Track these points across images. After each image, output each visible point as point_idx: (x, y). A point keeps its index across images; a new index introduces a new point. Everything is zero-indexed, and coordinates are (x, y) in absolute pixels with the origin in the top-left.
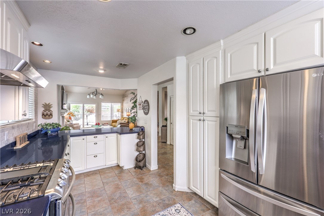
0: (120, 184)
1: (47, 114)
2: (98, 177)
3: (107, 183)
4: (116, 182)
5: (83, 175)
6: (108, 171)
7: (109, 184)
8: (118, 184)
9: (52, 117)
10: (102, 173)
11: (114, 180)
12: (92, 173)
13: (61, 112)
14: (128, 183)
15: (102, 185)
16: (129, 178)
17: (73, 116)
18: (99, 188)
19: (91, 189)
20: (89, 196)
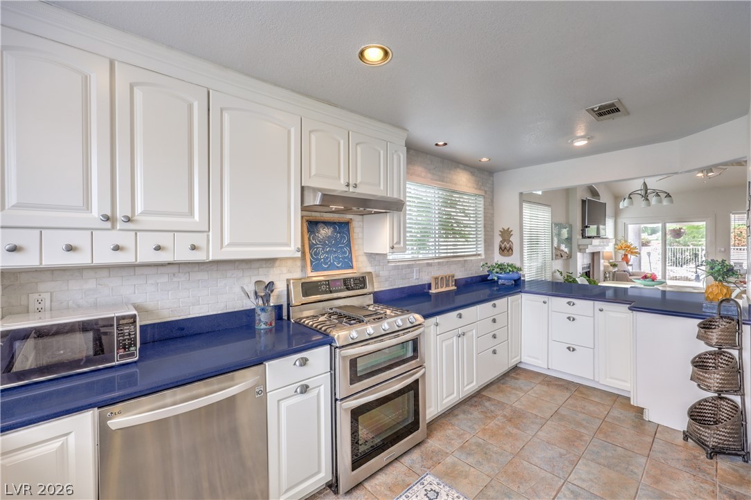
0: (587, 438)
1: (505, 248)
2: (561, 396)
3: (562, 418)
4: (582, 430)
5: (540, 379)
6: (597, 400)
7: (563, 423)
8: (581, 436)
9: (512, 254)
10: (581, 395)
11: (584, 423)
12: (560, 383)
13: (579, 243)
14: (609, 454)
15: (548, 415)
16: (627, 445)
17: (632, 252)
18: (536, 415)
19: (523, 408)
20: (507, 415)
